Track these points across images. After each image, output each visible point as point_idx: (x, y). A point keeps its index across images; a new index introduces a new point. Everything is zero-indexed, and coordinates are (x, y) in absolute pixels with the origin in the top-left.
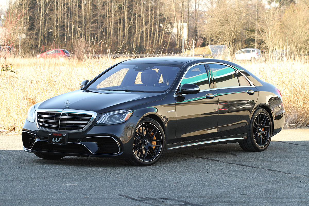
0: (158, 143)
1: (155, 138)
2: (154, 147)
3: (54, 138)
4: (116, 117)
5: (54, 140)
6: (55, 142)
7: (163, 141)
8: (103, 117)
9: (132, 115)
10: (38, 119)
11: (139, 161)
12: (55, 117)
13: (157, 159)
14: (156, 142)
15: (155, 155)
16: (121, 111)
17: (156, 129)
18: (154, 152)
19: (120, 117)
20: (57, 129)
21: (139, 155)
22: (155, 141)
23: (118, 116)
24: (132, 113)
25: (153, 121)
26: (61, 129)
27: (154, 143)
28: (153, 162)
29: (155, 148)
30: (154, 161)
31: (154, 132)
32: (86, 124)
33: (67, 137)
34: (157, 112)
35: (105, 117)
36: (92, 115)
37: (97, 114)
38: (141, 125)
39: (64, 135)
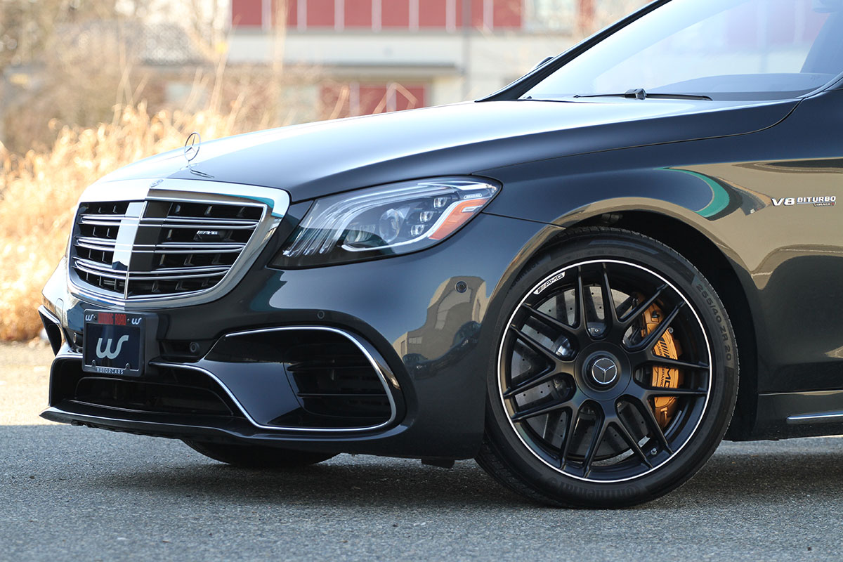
0: (691, 377)
2: (663, 403)
3: (100, 341)
4: (390, 219)
6: (105, 362)
9: (481, 212)
11: (546, 476)
13: (669, 471)
14: (674, 373)
15: (660, 444)
16: (421, 189)
17: (670, 296)
23: (403, 215)
26: (135, 288)
27: (665, 378)
28: (643, 486)
29: (670, 407)
30: (653, 481)
32: (229, 259)
36: (261, 209)
37: (291, 203)
38: (563, 274)
39: (135, 322)
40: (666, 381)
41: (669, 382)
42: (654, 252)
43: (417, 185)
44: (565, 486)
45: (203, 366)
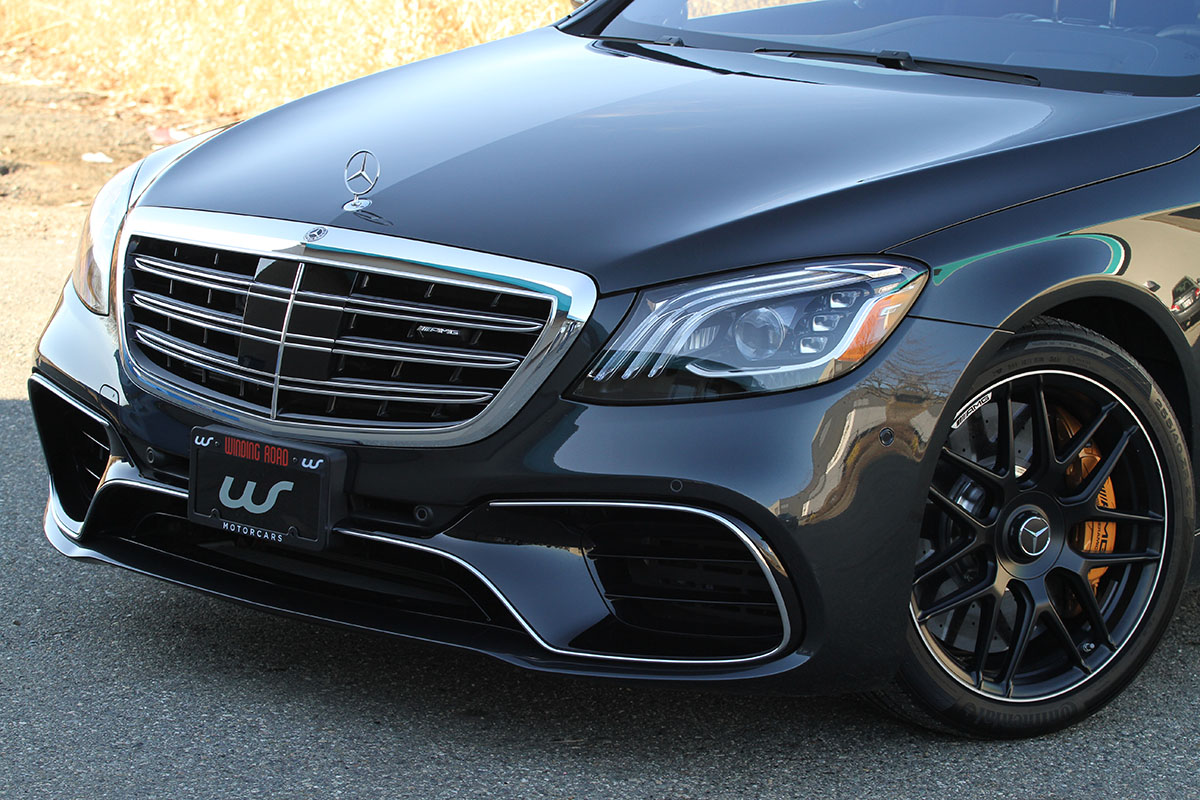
0: (1134, 537)
1: (1108, 496)
2: (1095, 575)
3: (229, 481)
4: (765, 329)
5: (235, 493)
6: (241, 515)
7: (1178, 525)
8: (652, 319)
9: (910, 316)
10: (128, 297)
12: (254, 289)
13: (1113, 676)
14: (1111, 529)
15: (1100, 638)
17: (1120, 419)
18: (1090, 613)
19: (800, 331)
20: (260, 396)
21: (966, 642)
22: (1107, 519)
23: (783, 318)
24: (913, 289)
25: (1100, 353)
26: (291, 403)
27: (1099, 537)
28: (1080, 701)
29: (1104, 581)
31: (1103, 444)
32: (495, 380)
33: (338, 481)
34: (1121, 272)
35: (668, 325)
36: (549, 303)
37: (600, 296)
38: (990, 395)
39: (308, 465)
40: (1103, 541)
41: (1106, 541)
42: (1106, 356)
43: (803, 269)
44: (985, 712)
45: (443, 547)
